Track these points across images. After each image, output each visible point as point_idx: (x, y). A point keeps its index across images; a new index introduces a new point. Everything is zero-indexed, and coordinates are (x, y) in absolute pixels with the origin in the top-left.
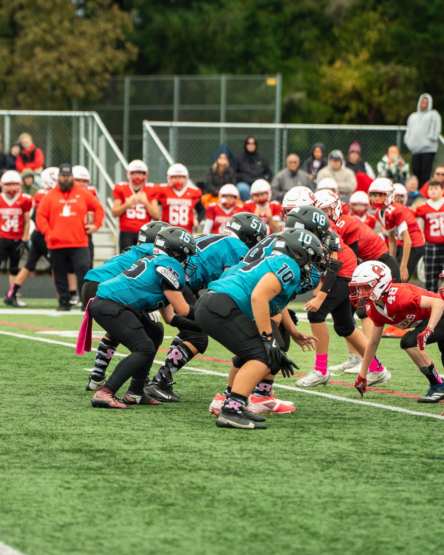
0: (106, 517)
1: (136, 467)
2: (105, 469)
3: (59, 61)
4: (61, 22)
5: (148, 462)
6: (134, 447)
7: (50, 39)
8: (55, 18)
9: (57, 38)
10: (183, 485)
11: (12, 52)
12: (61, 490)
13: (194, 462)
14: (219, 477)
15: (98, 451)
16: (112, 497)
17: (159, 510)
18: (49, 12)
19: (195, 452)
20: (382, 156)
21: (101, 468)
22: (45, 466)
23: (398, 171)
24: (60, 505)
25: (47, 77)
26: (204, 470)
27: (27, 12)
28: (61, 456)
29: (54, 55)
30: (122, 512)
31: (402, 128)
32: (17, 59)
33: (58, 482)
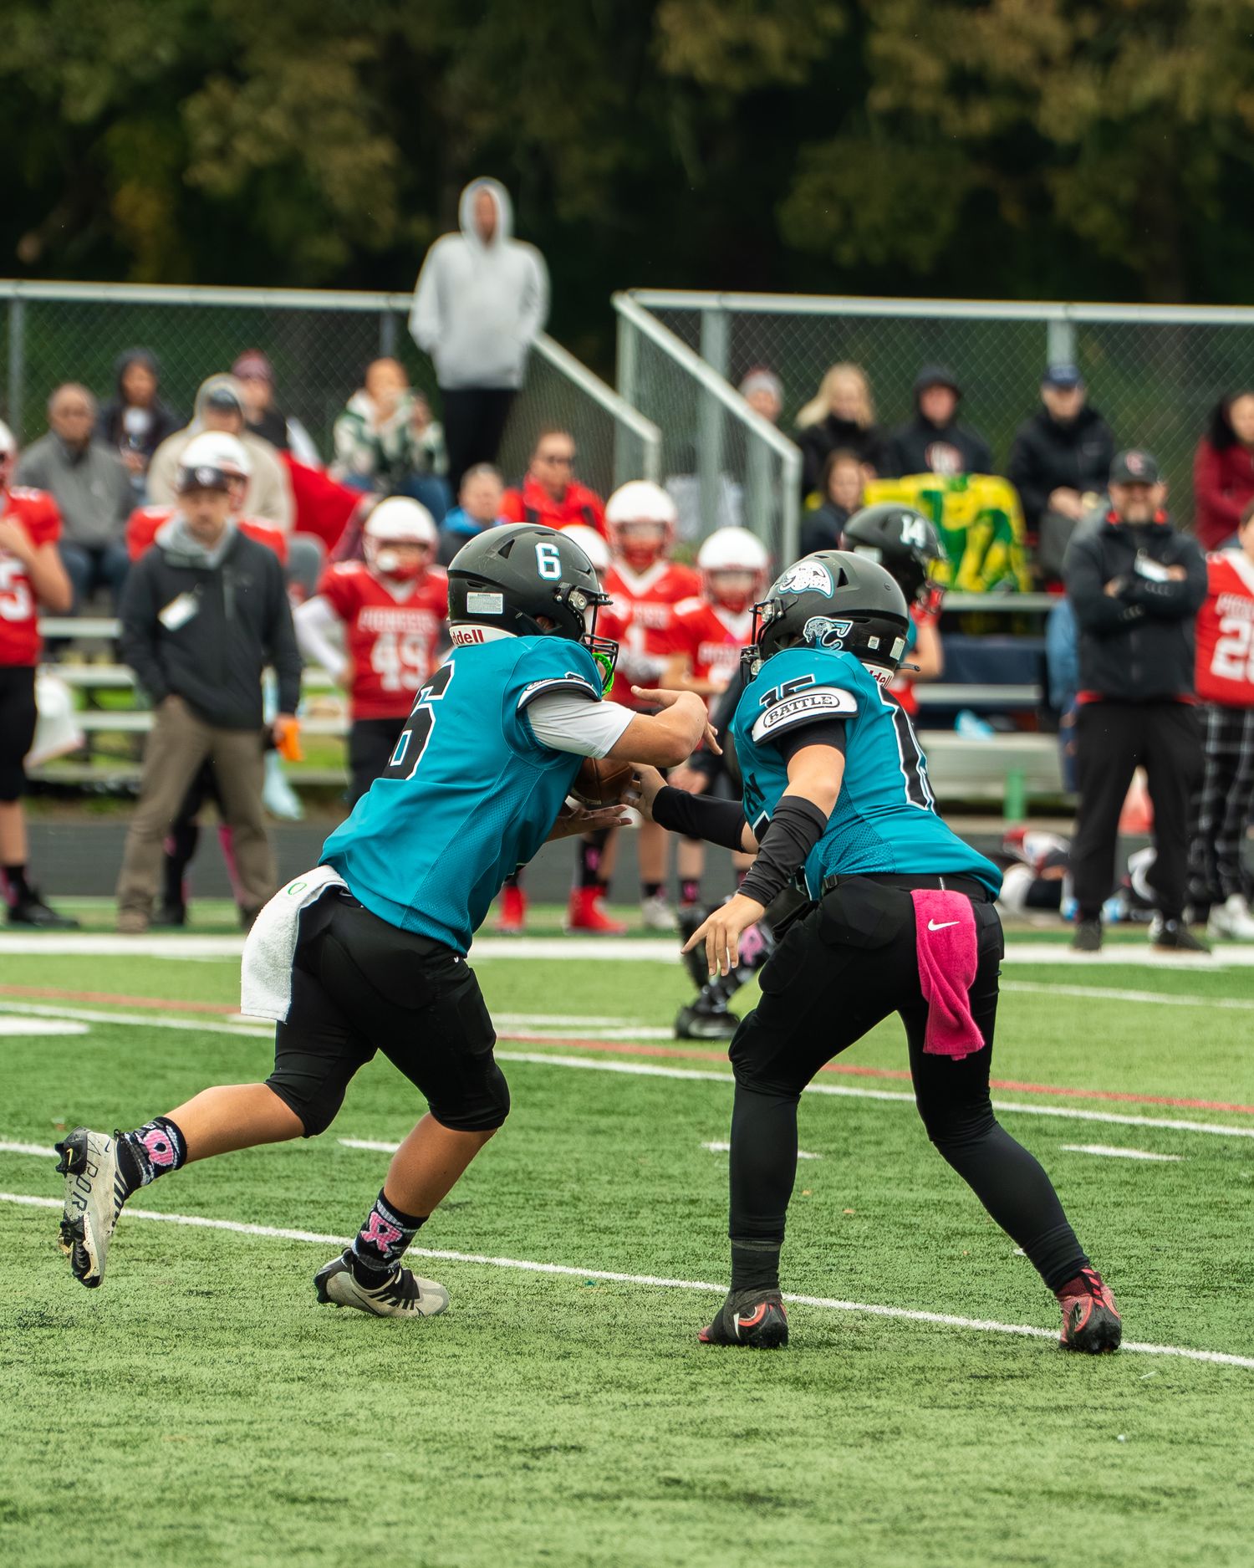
20: (348, 395)
23: (406, 446)
31: (399, 302)
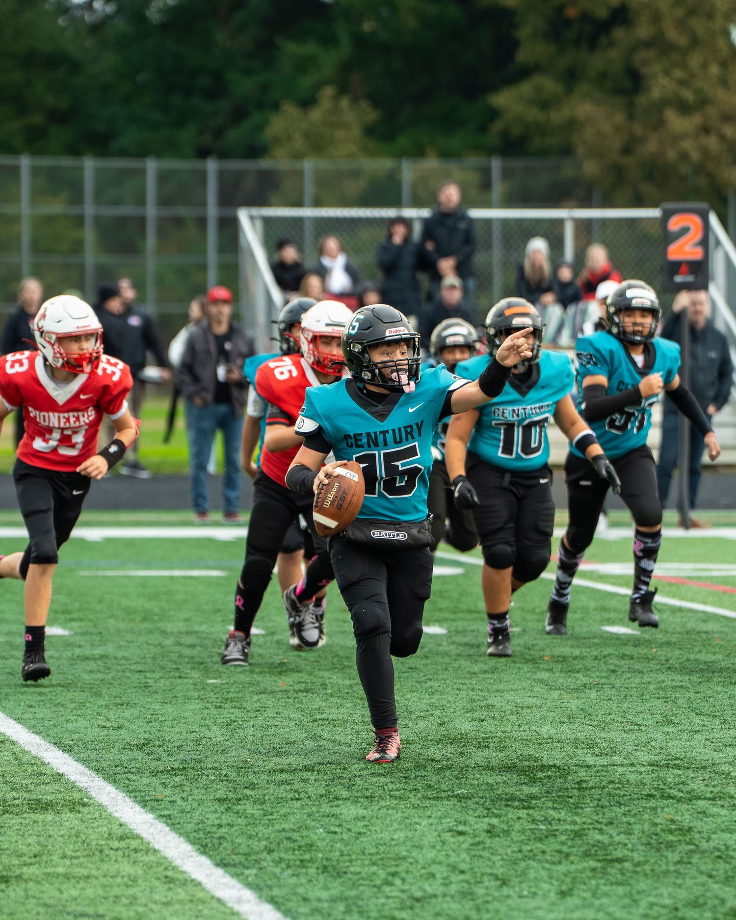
0: (498, 883)
1: (591, 795)
2: (539, 798)
3: (706, 130)
4: (705, 66)
5: (618, 785)
6: (604, 761)
7: (688, 95)
8: (694, 61)
9: (698, 92)
10: (656, 825)
11: (631, 117)
12: (447, 836)
13: (692, 786)
14: (723, 812)
15: (543, 768)
16: (526, 848)
17: (594, 870)
18: (685, 52)
19: (704, 768)
21: (533, 797)
22: (443, 795)
24: (434, 862)
25: (684, 156)
26: (705, 798)
27: (650, 54)
28: (478, 776)
29: (697, 119)
30: (532, 874)
32: (638, 129)
33: (449, 822)
